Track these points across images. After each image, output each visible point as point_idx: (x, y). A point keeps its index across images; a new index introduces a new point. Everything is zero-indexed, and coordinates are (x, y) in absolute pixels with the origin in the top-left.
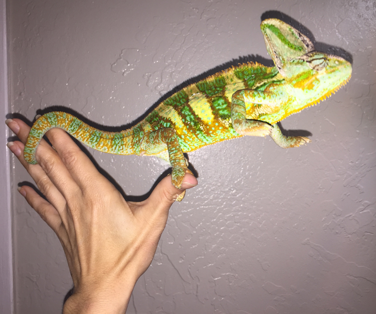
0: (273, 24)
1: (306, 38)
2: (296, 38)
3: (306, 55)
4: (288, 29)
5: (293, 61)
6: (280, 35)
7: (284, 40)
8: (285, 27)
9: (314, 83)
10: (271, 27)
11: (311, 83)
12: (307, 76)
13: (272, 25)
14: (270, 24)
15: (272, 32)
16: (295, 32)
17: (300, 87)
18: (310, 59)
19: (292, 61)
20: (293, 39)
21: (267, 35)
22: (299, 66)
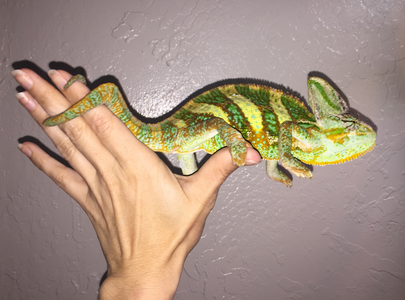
0: (319, 82)
1: (344, 102)
2: (336, 99)
3: (343, 115)
4: (330, 90)
5: (331, 117)
6: (323, 92)
7: (326, 97)
8: (329, 88)
9: (344, 140)
10: (317, 84)
11: (342, 139)
12: (340, 132)
13: (317, 83)
14: (317, 82)
15: (316, 89)
16: (336, 94)
17: (332, 139)
18: (345, 119)
19: (329, 116)
20: (334, 99)
21: (312, 89)
22: (335, 122)
